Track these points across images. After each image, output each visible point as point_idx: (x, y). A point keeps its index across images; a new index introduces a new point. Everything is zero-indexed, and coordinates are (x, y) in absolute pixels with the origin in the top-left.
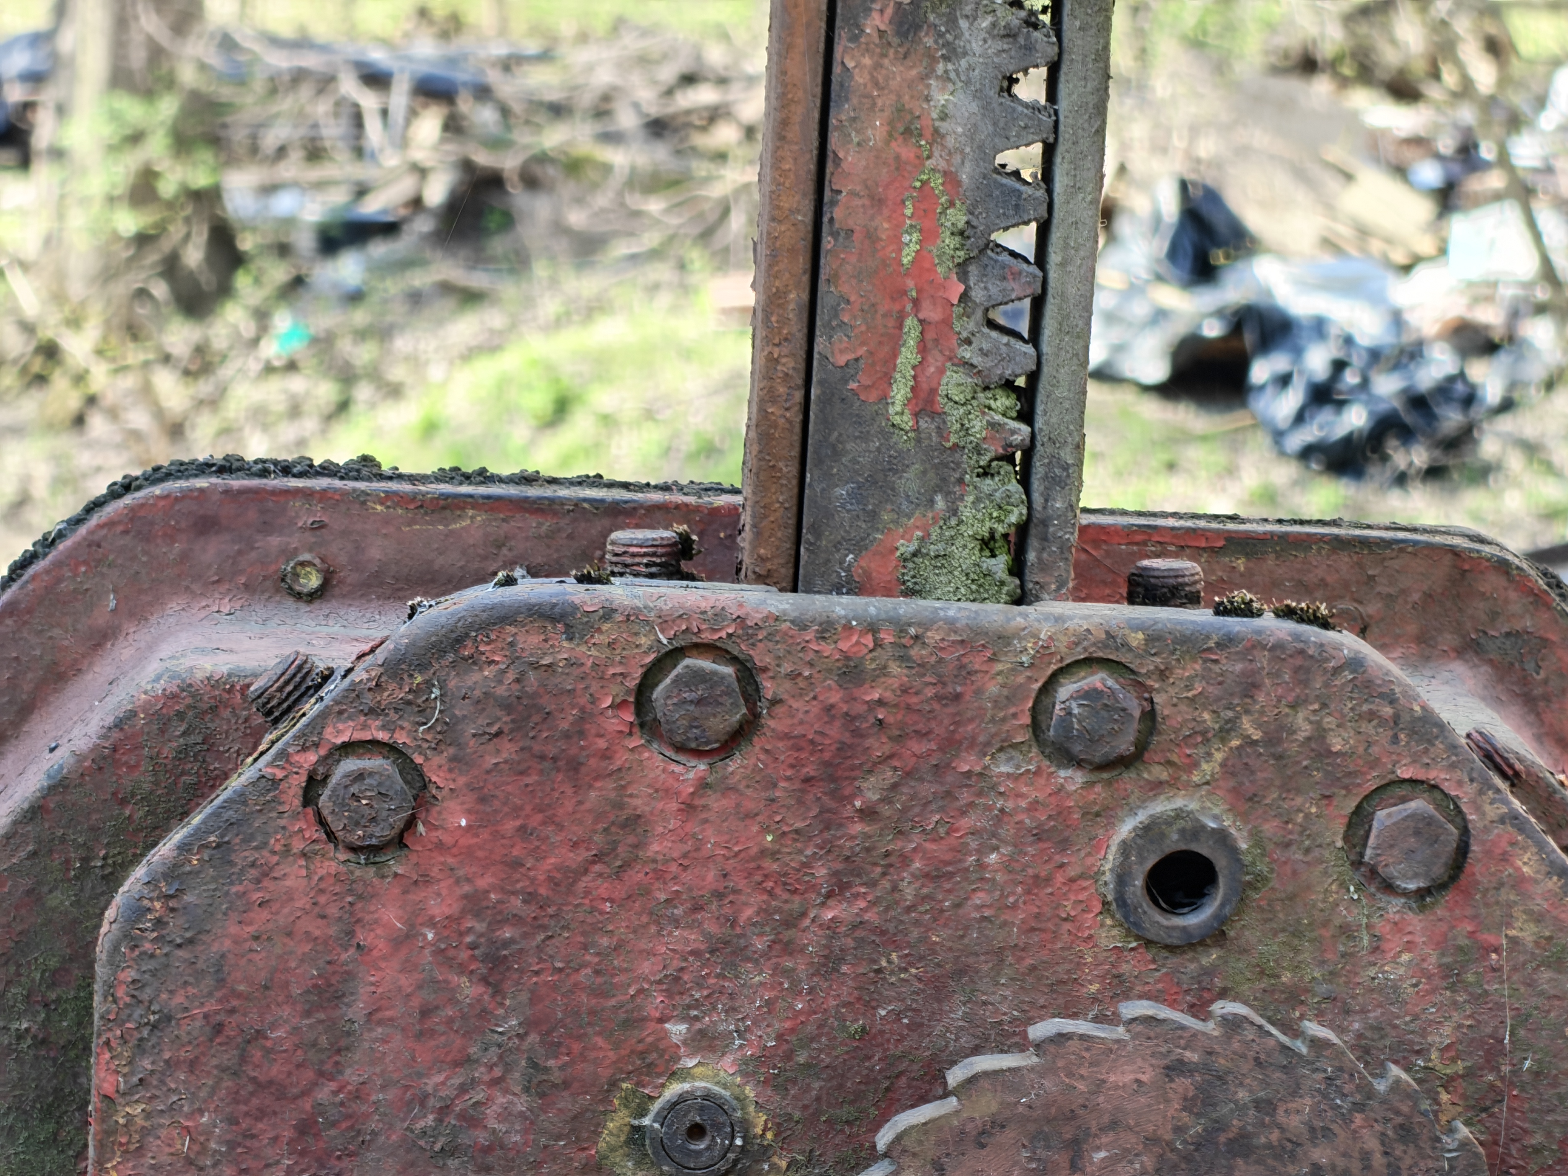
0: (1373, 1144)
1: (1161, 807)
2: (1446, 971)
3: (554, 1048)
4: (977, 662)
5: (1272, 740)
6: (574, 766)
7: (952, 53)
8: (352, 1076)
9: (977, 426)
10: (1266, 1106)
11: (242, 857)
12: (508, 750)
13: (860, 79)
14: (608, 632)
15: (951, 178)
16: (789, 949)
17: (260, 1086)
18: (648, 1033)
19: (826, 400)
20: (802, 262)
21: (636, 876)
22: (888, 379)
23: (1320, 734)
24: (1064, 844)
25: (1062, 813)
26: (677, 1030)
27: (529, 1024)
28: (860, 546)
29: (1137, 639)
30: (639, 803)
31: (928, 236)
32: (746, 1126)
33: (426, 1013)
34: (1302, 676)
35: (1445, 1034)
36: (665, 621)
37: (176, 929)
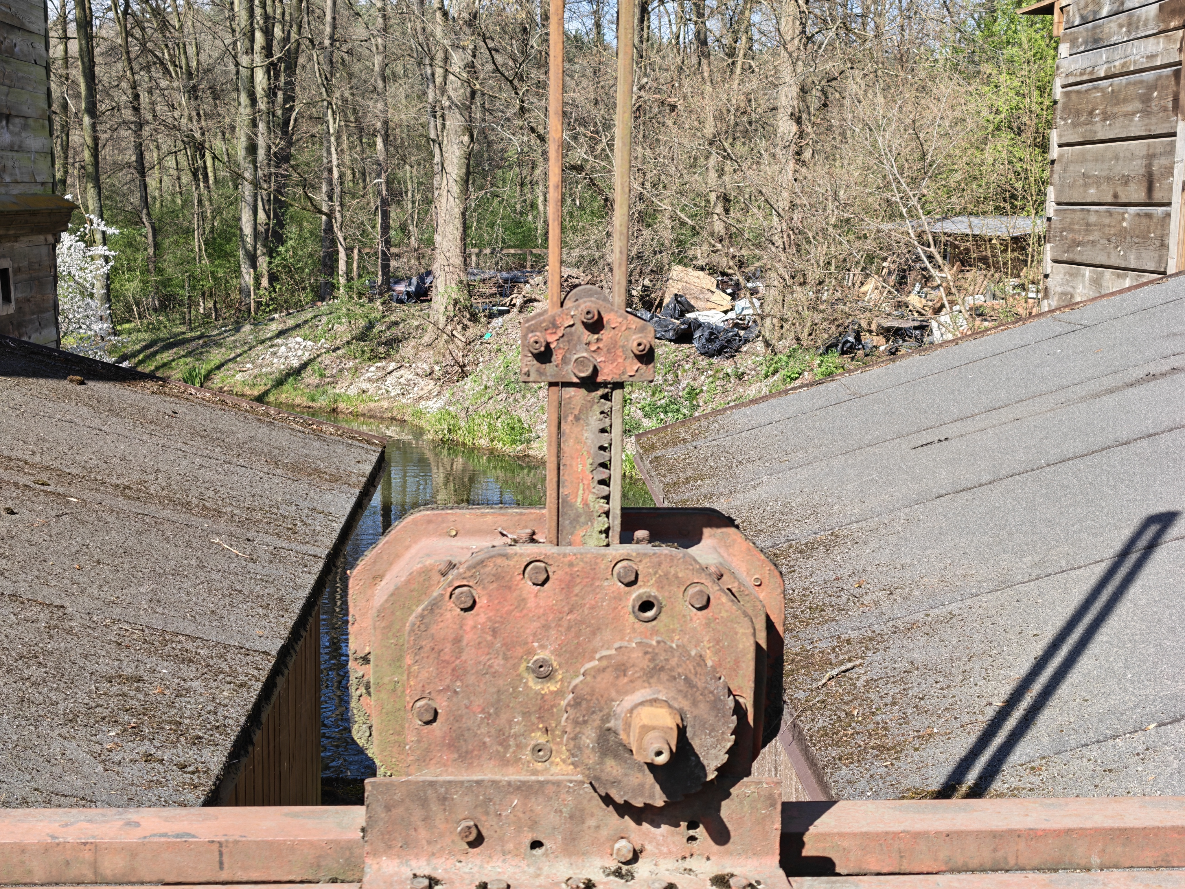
0: (691, 667)
1: (641, 591)
2: (706, 624)
3: (509, 650)
4: (599, 561)
5: (665, 575)
6: (510, 588)
7: (588, 425)
8: (463, 658)
9: (597, 506)
10: (667, 660)
11: (437, 611)
12: (495, 585)
13: (567, 431)
14: (516, 558)
15: (588, 452)
16: (560, 626)
17: (444, 661)
18: (530, 645)
19: (563, 502)
20: (556, 472)
21: (525, 611)
22: (577, 496)
23: (677, 573)
24: (620, 600)
25: (619, 593)
26: (536, 644)
27: (503, 645)
28: (572, 534)
29: (634, 554)
30: (525, 596)
31: (584, 465)
32: (552, 665)
33: (479, 643)
34: (672, 560)
35: (707, 638)
36: (529, 555)
37: (423, 627)
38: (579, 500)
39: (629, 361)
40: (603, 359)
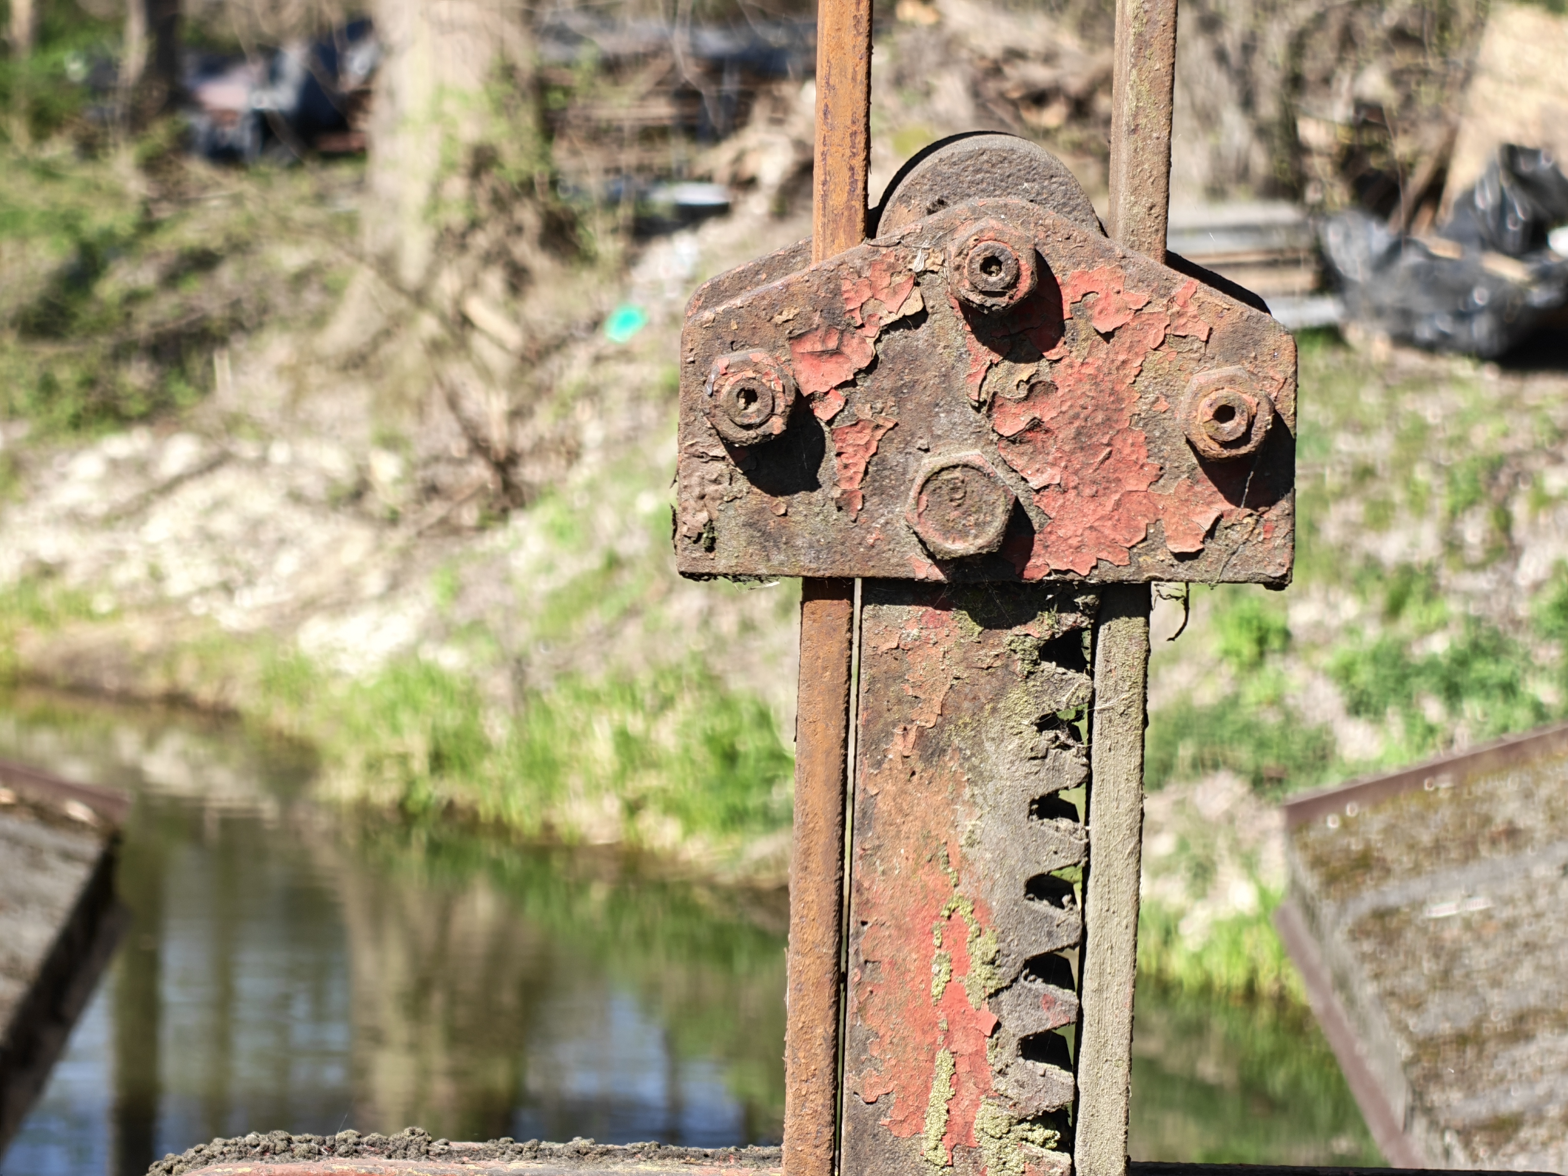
7: (979, 777)
9: (1015, 1158)
13: (884, 805)
15: (978, 906)
19: (858, 1134)
22: (920, 1112)
31: (959, 967)
38: (934, 1126)
39: (1171, 488)
40: (1052, 476)
